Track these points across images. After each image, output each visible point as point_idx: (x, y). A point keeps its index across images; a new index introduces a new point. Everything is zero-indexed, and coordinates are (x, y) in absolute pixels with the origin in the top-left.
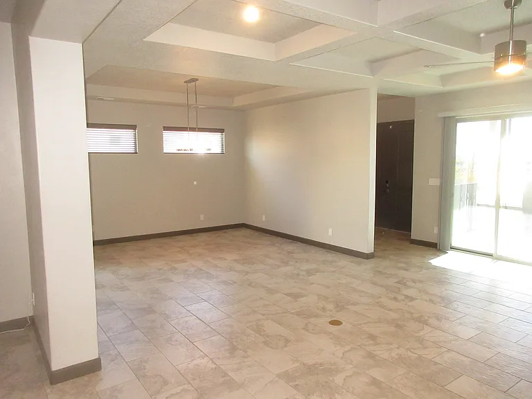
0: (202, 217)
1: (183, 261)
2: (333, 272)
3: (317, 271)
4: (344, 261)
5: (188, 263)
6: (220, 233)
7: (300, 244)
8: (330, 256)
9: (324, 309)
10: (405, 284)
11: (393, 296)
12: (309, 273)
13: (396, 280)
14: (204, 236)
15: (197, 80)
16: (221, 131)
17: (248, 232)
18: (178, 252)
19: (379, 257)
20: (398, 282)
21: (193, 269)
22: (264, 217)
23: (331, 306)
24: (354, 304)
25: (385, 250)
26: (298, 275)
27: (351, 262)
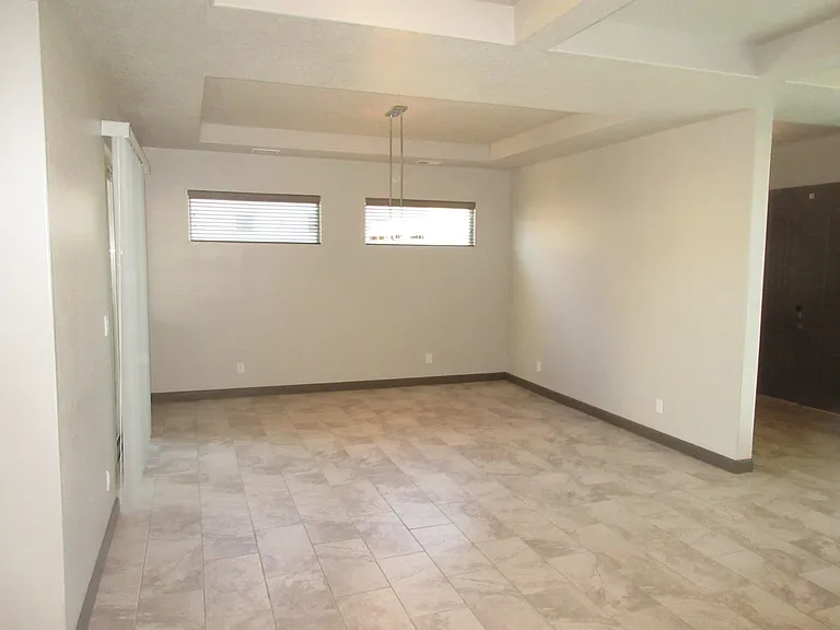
0: (429, 358)
1: (368, 440)
2: (651, 496)
3: (615, 490)
4: (682, 472)
5: (371, 446)
6: (458, 388)
7: (598, 424)
8: (655, 458)
9: (600, 596)
10: (816, 552)
11: (780, 584)
12: (598, 494)
13: (797, 538)
14: (426, 394)
15: (405, 109)
16: (471, 206)
17: (509, 389)
18: (368, 420)
19: (766, 471)
20: (803, 544)
21: (374, 460)
22: (539, 364)
23: (618, 591)
24: (679, 592)
25: (783, 454)
26: (571, 495)
27: (696, 475)
